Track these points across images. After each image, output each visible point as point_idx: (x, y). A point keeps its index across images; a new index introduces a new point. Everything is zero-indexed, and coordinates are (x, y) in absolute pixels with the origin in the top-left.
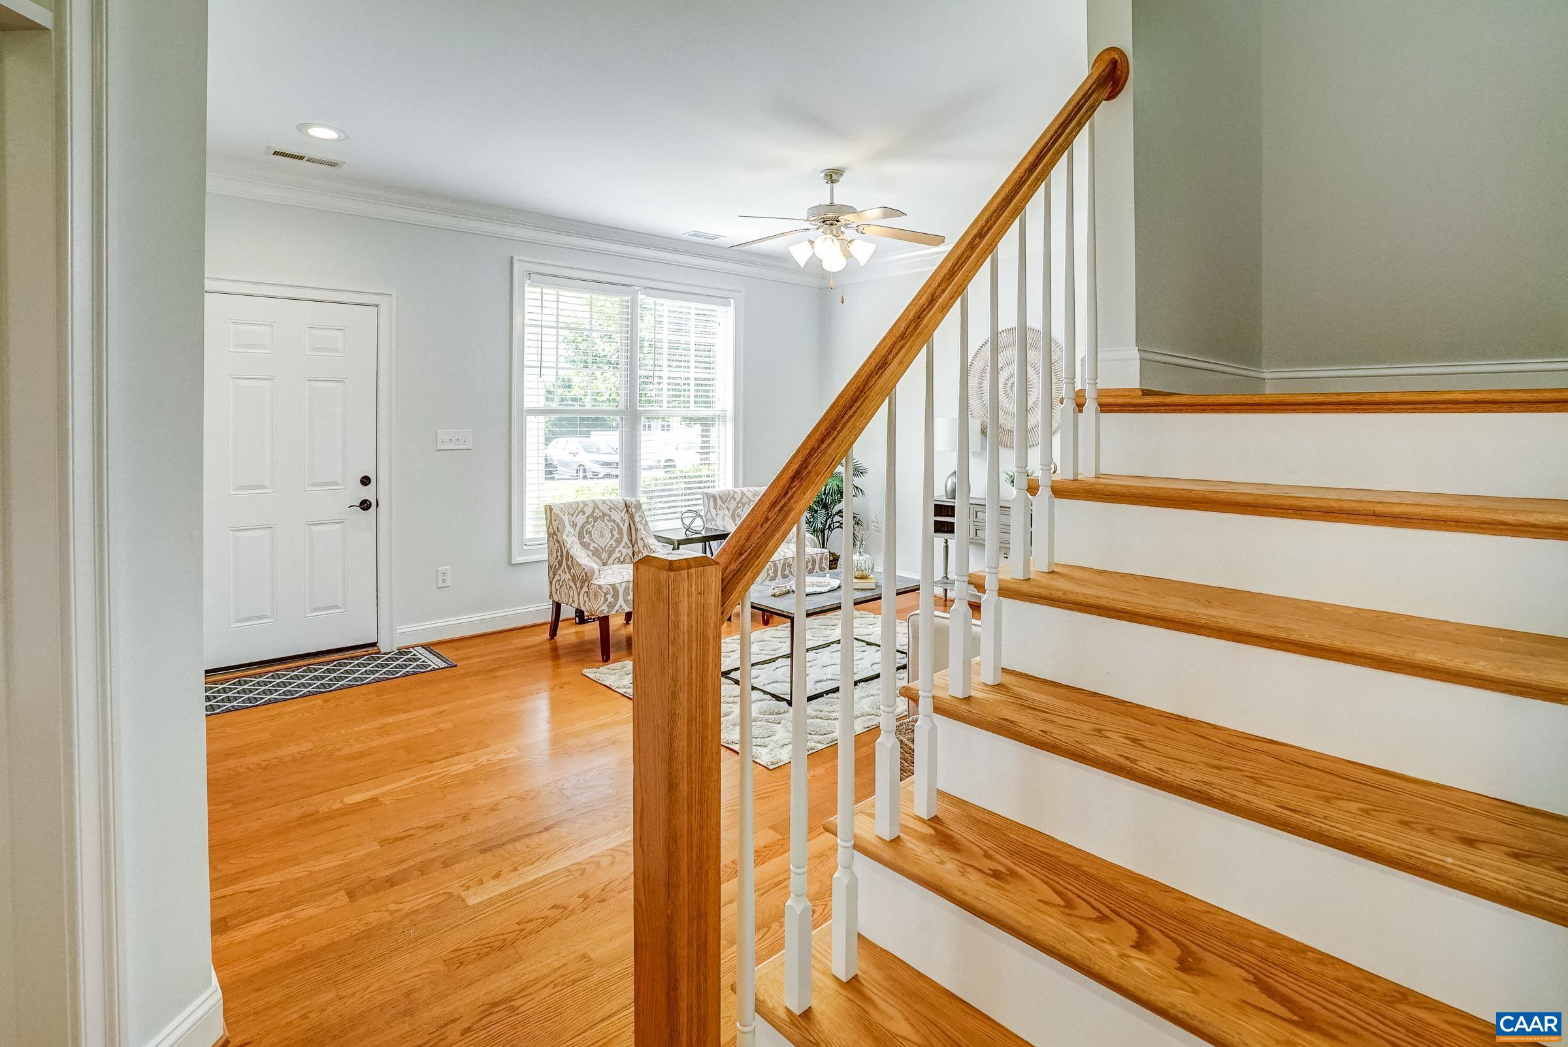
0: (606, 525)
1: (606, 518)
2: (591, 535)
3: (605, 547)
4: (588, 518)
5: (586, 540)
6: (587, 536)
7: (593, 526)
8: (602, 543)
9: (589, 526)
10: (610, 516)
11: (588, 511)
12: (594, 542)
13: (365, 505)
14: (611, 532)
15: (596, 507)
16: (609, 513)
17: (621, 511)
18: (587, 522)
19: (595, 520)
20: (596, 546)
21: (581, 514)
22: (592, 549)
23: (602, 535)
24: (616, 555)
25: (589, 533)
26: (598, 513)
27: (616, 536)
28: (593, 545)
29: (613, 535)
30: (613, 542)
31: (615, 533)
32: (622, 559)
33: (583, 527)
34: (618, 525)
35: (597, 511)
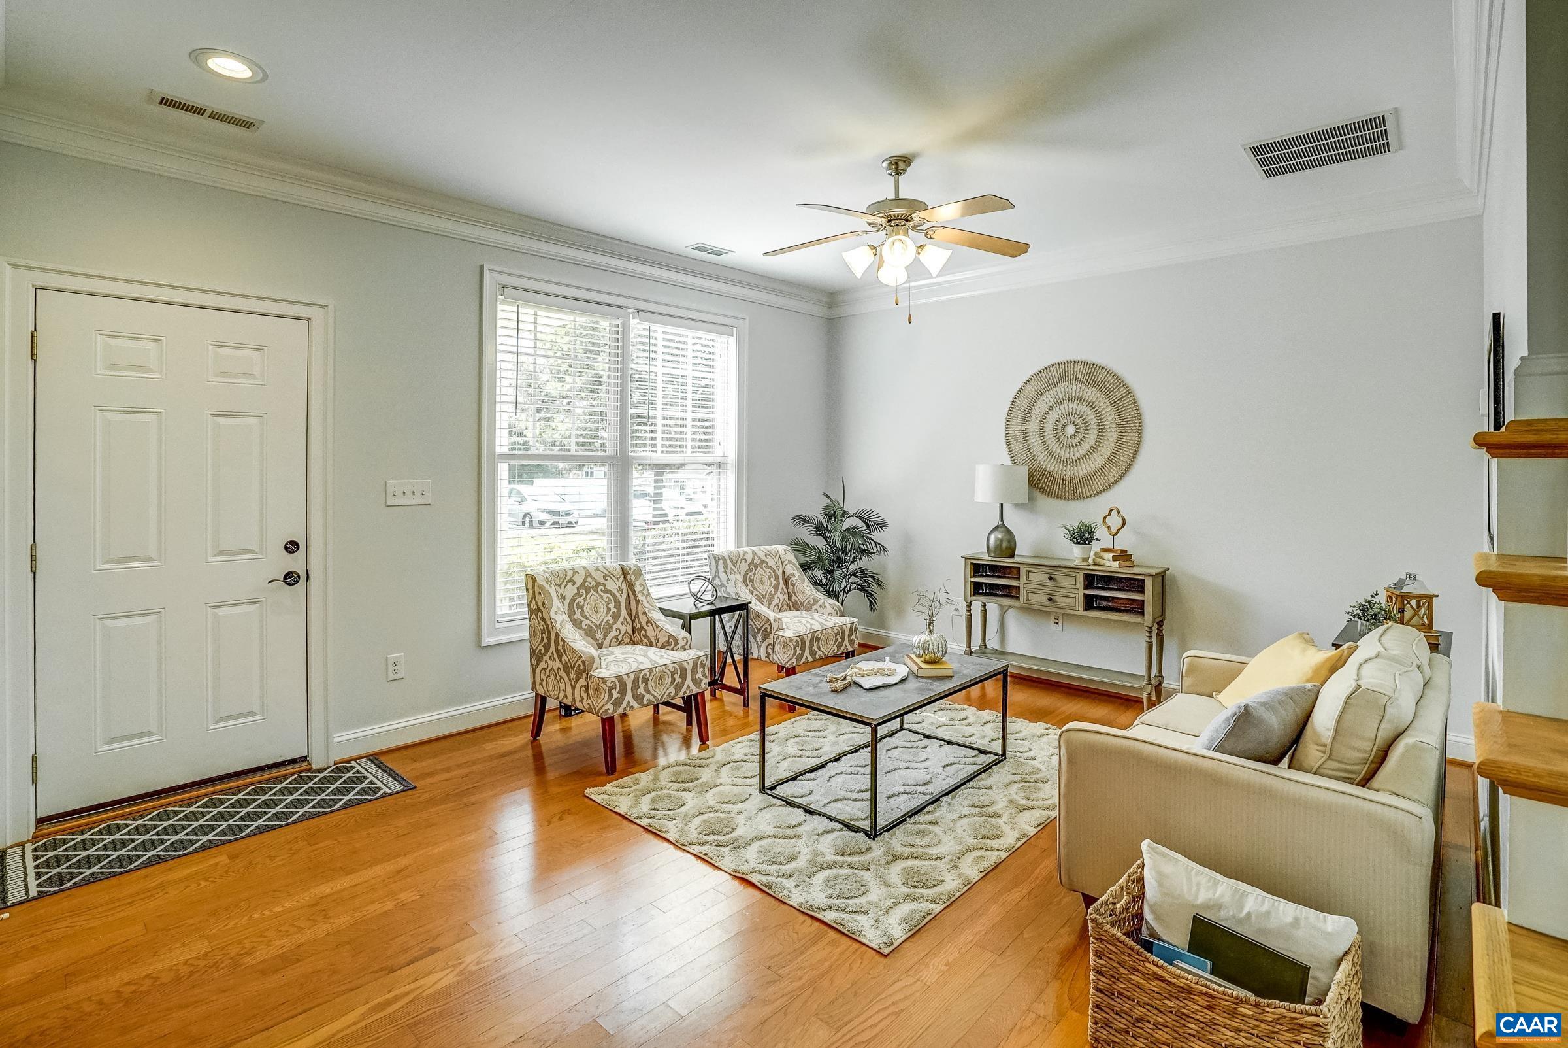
0: (601, 597)
1: (601, 587)
2: (583, 610)
3: (600, 624)
4: (578, 589)
5: (578, 616)
6: (578, 612)
7: (585, 599)
8: (597, 619)
9: (581, 599)
10: (604, 585)
11: (579, 580)
12: (587, 619)
13: (290, 578)
14: (607, 605)
15: (588, 575)
16: (604, 582)
17: (618, 579)
18: (578, 595)
19: (588, 590)
20: (589, 623)
21: (570, 584)
22: (585, 627)
23: (596, 609)
24: (614, 633)
25: (580, 607)
26: (590, 582)
27: (613, 609)
28: (585, 622)
29: (609, 609)
30: (609, 617)
31: (612, 606)
32: (620, 638)
33: (573, 600)
34: (614, 596)
35: (589, 579)
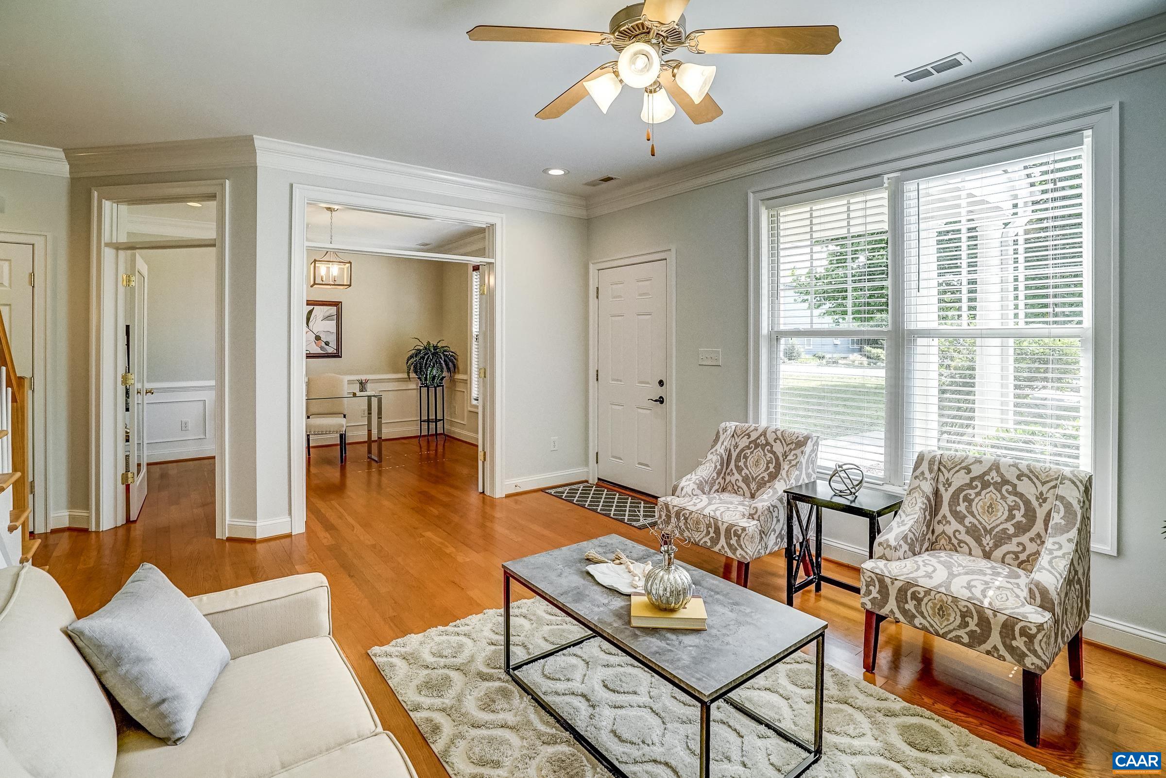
0: (765, 455)
1: (768, 447)
2: (747, 460)
3: (757, 476)
4: (750, 443)
5: (741, 464)
6: (743, 461)
7: (752, 453)
9: (748, 451)
10: (772, 446)
11: (754, 436)
12: (748, 469)
13: (661, 400)
14: (767, 464)
15: (764, 434)
16: (773, 443)
17: (787, 445)
18: (748, 447)
20: (748, 473)
22: (744, 475)
25: (746, 457)
26: (762, 440)
27: (771, 469)
28: (745, 471)
29: (768, 468)
30: (765, 475)
31: (771, 466)
33: (742, 450)
34: (777, 459)
35: (762, 438)
